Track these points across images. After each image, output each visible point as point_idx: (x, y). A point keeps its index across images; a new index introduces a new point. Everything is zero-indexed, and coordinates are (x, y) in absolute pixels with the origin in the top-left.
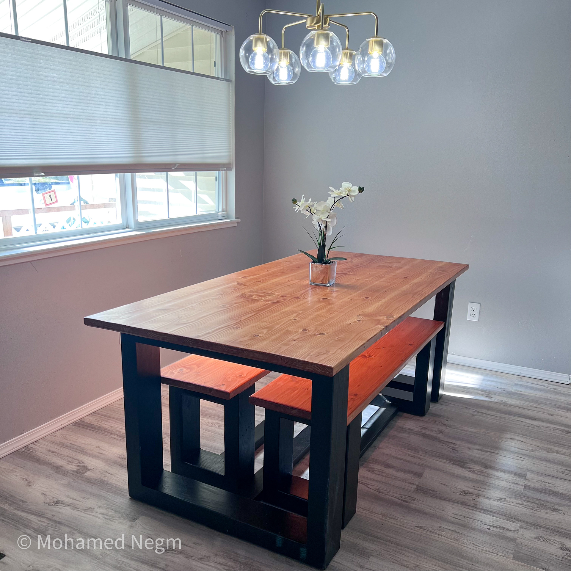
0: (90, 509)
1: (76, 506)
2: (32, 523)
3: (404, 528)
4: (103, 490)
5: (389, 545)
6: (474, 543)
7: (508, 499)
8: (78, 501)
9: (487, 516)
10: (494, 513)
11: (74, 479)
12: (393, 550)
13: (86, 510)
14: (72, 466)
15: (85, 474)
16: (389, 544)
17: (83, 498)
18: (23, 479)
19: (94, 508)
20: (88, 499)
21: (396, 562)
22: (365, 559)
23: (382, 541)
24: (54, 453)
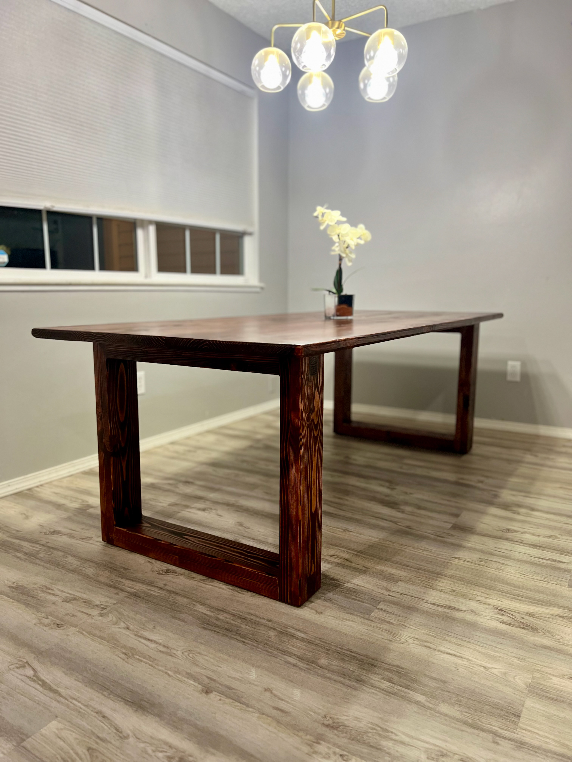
0: (88, 538)
1: (73, 535)
2: (24, 548)
3: (439, 559)
5: (421, 573)
6: (521, 572)
7: (559, 536)
8: (76, 531)
9: (536, 550)
10: (544, 547)
11: (75, 515)
12: (426, 577)
13: (84, 538)
14: (75, 505)
15: (88, 511)
16: (421, 571)
18: (22, 514)
21: (428, 587)
22: (393, 584)
23: (413, 569)
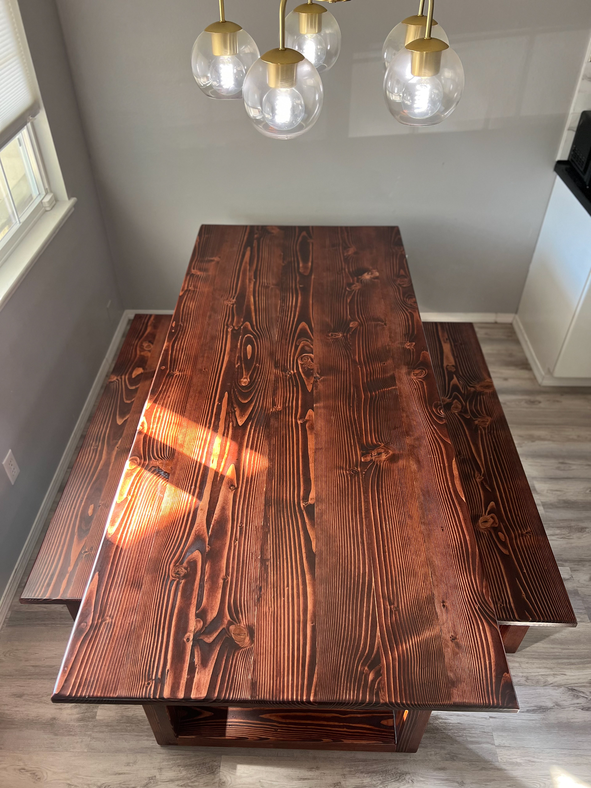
0: (152, 781)
1: (129, 785)
4: (141, 736)
8: (124, 774)
11: (90, 735)
15: (97, 717)
17: (128, 764)
18: (20, 770)
19: (155, 776)
20: (135, 763)
24: (24, 698)
